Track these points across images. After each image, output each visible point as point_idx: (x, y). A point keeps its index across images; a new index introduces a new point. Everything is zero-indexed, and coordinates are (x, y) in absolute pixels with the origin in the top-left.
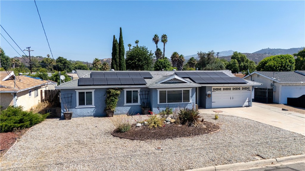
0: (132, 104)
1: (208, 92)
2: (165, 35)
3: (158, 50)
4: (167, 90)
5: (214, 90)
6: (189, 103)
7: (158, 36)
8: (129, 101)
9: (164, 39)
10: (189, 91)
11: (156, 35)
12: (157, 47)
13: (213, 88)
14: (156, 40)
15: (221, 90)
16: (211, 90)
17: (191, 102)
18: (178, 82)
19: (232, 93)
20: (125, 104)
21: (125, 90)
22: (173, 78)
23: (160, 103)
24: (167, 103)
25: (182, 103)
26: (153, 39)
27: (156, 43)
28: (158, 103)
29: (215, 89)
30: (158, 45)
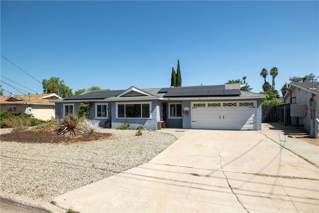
0: (102, 118)
1: (185, 108)
2: (275, 68)
3: (266, 83)
4: (125, 103)
5: (194, 106)
6: (149, 118)
7: (266, 70)
8: (99, 115)
9: (274, 72)
10: (149, 105)
11: (264, 69)
12: (265, 80)
13: (192, 103)
14: (264, 74)
15: (205, 106)
16: (189, 107)
17: (151, 118)
18: (137, 95)
19: (222, 111)
20: (96, 118)
21: (96, 104)
22: (130, 91)
23: (119, 117)
24: (125, 118)
25: (141, 118)
26: (261, 73)
27: (264, 77)
28: (117, 117)
29: (196, 105)
30: (266, 78)
